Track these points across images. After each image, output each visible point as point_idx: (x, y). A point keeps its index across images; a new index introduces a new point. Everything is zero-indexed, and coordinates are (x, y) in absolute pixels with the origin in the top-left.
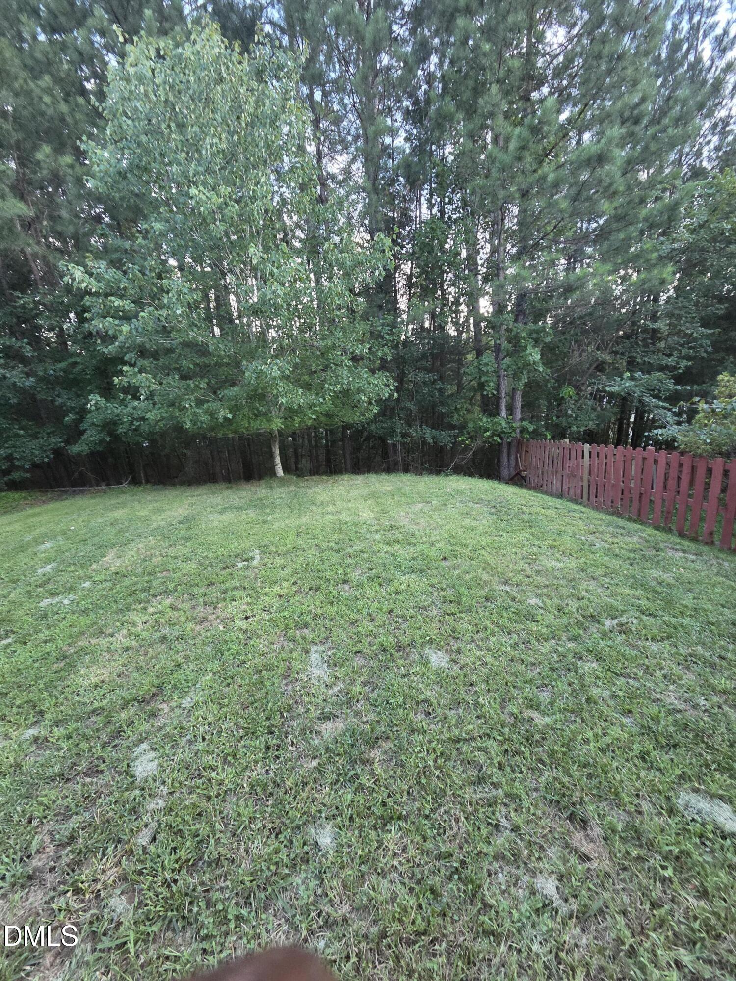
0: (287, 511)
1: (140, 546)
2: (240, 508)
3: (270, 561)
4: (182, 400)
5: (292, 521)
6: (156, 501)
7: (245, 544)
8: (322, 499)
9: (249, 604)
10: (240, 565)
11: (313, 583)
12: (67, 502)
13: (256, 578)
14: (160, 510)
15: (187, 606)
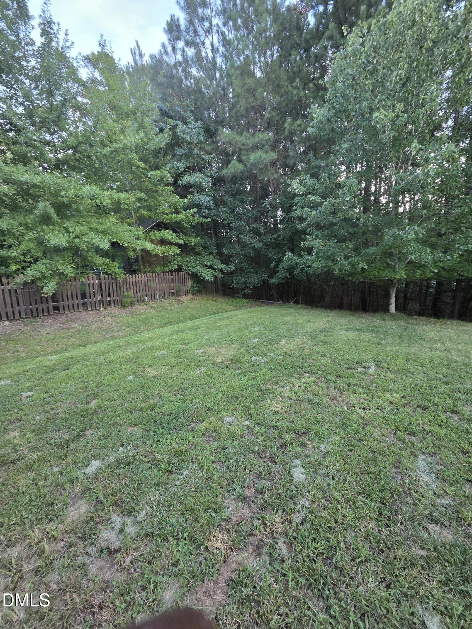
0: (399, 340)
1: (299, 340)
2: (361, 330)
3: (384, 374)
4: (335, 255)
5: (401, 348)
6: (308, 316)
7: (363, 356)
8: (431, 336)
9: (366, 400)
10: (360, 370)
11: (422, 403)
12: (264, 308)
13: (372, 383)
14: (309, 321)
15: (324, 386)
